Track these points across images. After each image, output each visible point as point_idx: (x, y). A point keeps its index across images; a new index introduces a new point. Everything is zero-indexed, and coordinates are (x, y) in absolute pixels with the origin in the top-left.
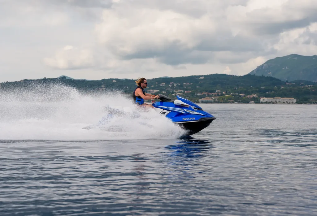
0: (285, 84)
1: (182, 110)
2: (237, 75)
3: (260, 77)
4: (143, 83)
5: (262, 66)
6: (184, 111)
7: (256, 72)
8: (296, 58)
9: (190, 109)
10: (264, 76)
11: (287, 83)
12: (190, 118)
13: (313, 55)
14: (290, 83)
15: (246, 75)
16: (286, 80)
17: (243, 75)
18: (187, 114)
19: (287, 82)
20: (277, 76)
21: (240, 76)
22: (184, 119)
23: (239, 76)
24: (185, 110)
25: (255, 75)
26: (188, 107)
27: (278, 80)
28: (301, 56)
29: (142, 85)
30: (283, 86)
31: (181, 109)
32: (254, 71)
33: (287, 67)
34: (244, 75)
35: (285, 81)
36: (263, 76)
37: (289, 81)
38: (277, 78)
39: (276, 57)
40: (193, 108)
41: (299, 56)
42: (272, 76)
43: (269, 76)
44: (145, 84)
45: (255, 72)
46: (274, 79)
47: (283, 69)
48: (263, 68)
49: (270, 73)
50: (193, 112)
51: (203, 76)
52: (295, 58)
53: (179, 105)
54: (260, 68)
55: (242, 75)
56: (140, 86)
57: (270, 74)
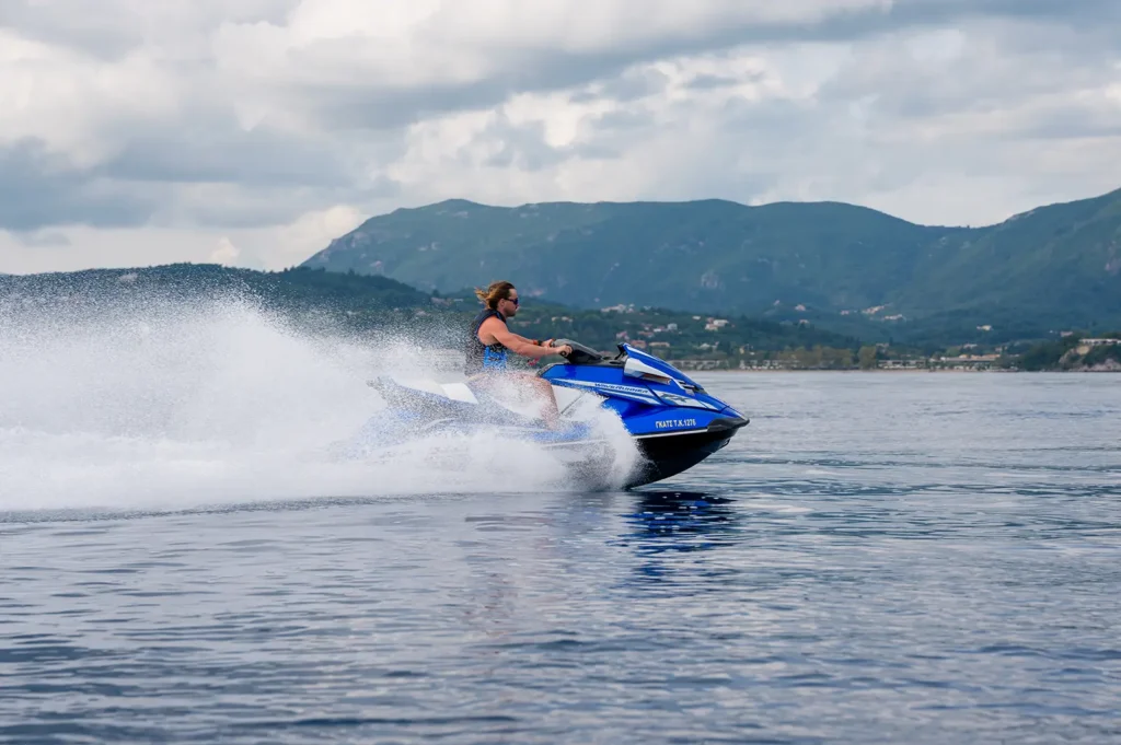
0: (430, 300)
1: (649, 393)
2: (260, 270)
3: (343, 276)
4: (506, 299)
5: (348, 239)
6: (657, 397)
7: (327, 259)
8: (466, 213)
9: (673, 389)
10: (356, 273)
11: (435, 300)
12: (680, 422)
13: (522, 203)
14: (446, 298)
15: (293, 269)
16: (434, 287)
17: (282, 270)
18: (667, 407)
19: (436, 294)
20: (401, 275)
21: (271, 273)
22: (661, 424)
23: (268, 271)
24: (660, 393)
25: (324, 269)
26: (664, 382)
27: (404, 287)
28: (483, 206)
29: (503, 305)
30: (423, 309)
31: (644, 391)
32: (323, 256)
33: (433, 245)
34: (286, 270)
35: (430, 293)
36: (351, 272)
37: (442, 292)
38: (401, 282)
39: (395, 208)
40: (681, 386)
41: (476, 205)
42: (383, 274)
43: (372, 274)
44: (512, 303)
45: (324, 258)
46: (392, 284)
47: (423, 249)
48: (354, 245)
49: (378, 262)
50: (683, 400)
51: (132, 270)
52: (460, 213)
53: (637, 376)
54: (341, 247)
55: (278, 269)
56: (493, 311)
57: (376, 267)
